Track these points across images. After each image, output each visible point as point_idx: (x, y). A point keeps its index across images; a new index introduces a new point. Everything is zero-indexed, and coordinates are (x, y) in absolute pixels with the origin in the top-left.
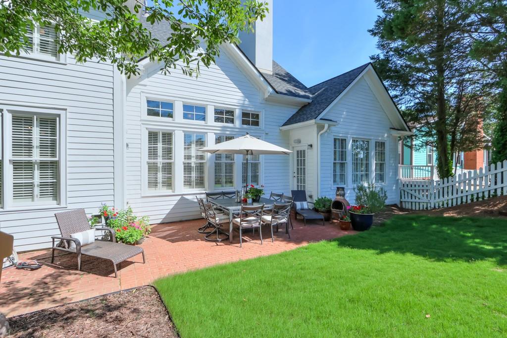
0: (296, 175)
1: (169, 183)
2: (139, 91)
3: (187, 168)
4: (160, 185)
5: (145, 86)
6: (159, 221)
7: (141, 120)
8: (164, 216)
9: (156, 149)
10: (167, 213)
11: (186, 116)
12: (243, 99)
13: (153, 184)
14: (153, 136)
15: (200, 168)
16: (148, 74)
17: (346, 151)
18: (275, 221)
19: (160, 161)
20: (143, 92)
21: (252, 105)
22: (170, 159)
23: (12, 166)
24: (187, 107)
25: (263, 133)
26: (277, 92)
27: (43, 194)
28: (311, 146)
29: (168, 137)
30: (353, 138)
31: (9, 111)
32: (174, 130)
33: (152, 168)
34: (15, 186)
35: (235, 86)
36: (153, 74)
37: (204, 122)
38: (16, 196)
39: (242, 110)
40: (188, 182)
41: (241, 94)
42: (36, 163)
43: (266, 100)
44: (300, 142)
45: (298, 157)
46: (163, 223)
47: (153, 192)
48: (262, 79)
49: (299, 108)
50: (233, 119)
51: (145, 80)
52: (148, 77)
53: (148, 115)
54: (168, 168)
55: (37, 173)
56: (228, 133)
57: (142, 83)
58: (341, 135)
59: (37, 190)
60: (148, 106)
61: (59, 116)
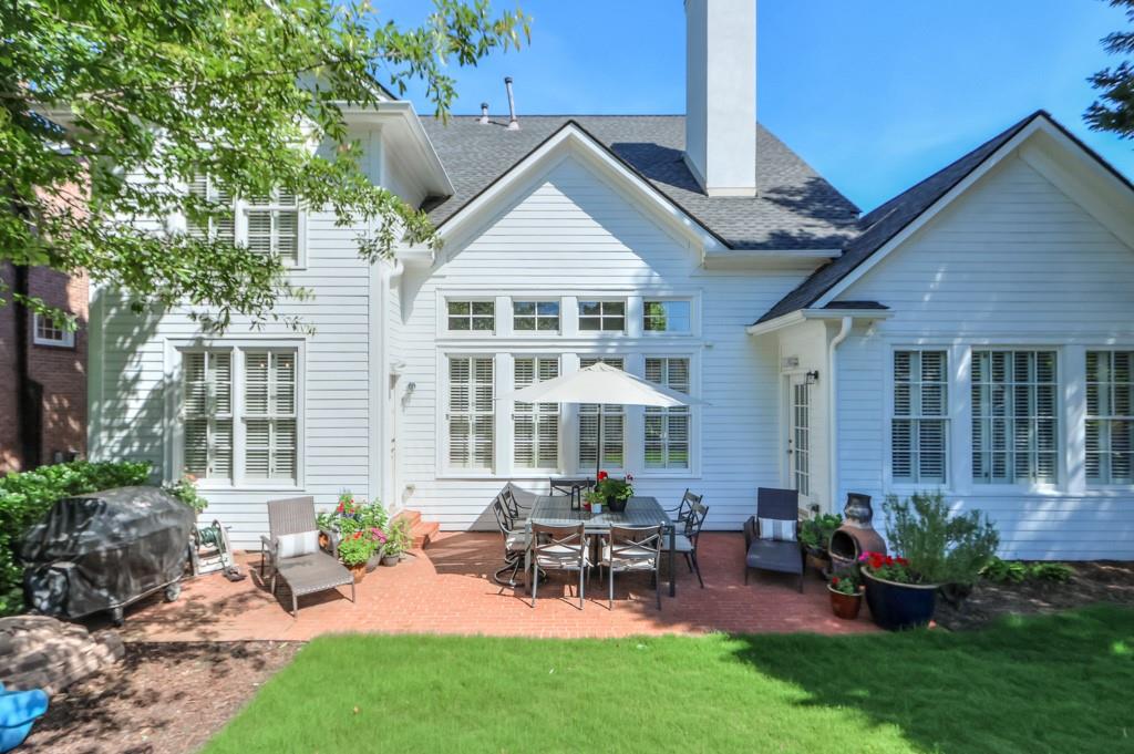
0: (793, 446)
1: (487, 456)
2: (433, 288)
3: (523, 427)
4: (471, 458)
5: (444, 277)
6: (467, 527)
7: (437, 340)
8: (475, 518)
9: (464, 390)
10: (481, 512)
11: (519, 324)
12: (646, 272)
13: (458, 454)
14: (458, 368)
15: (551, 426)
16: (448, 256)
17: (946, 386)
18: (624, 564)
19: (472, 413)
20: (438, 289)
21: (670, 284)
22: (490, 409)
23: (244, 426)
24: (520, 307)
25: (700, 346)
26: (730, 246)
27: (280, 469)
28: (816, 375)
29: (485, 366)
30: (973, 346)
31: (241, 348)
32: (494, 354)
33: (458, 427)
34: (250, 454)
35: (627, 249)
36: (457, 254)
37: (555, 332)
38: (250, 469)
39: (644, 298)
40: (524, 454)
41: (641, 264)
42: (272, 421)
43: (706, 268)
44: (796, 364)
45: (797, 403)
46: (474, 531)
47: (459, 470)
48: (687, 222)
49: (810, 273)
50: (622, 320)
51: (442, 267)
52: (448, 261)
53: (450, 329)
54: (486, 426)
55: (273, 435)
56: (611, 351)
57: (437, 273)
58: (921, 341)
59: (273, 462)
60: (450, 313)
61: (296, 349)
